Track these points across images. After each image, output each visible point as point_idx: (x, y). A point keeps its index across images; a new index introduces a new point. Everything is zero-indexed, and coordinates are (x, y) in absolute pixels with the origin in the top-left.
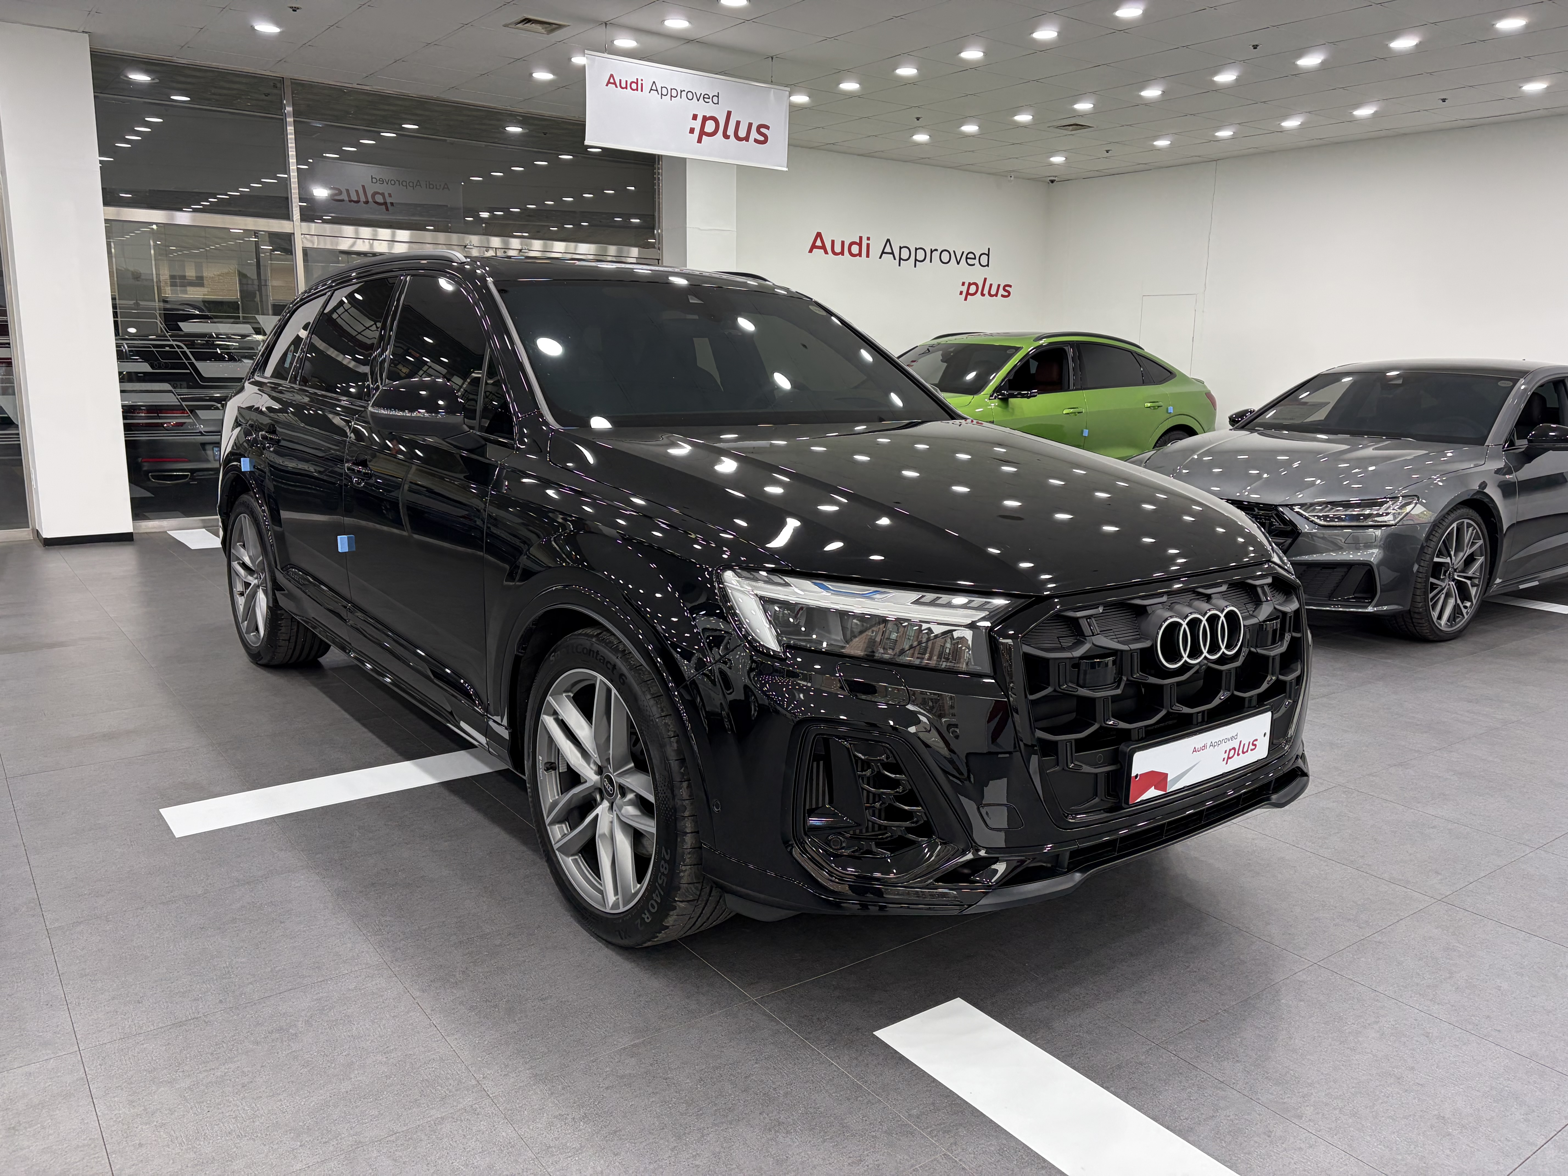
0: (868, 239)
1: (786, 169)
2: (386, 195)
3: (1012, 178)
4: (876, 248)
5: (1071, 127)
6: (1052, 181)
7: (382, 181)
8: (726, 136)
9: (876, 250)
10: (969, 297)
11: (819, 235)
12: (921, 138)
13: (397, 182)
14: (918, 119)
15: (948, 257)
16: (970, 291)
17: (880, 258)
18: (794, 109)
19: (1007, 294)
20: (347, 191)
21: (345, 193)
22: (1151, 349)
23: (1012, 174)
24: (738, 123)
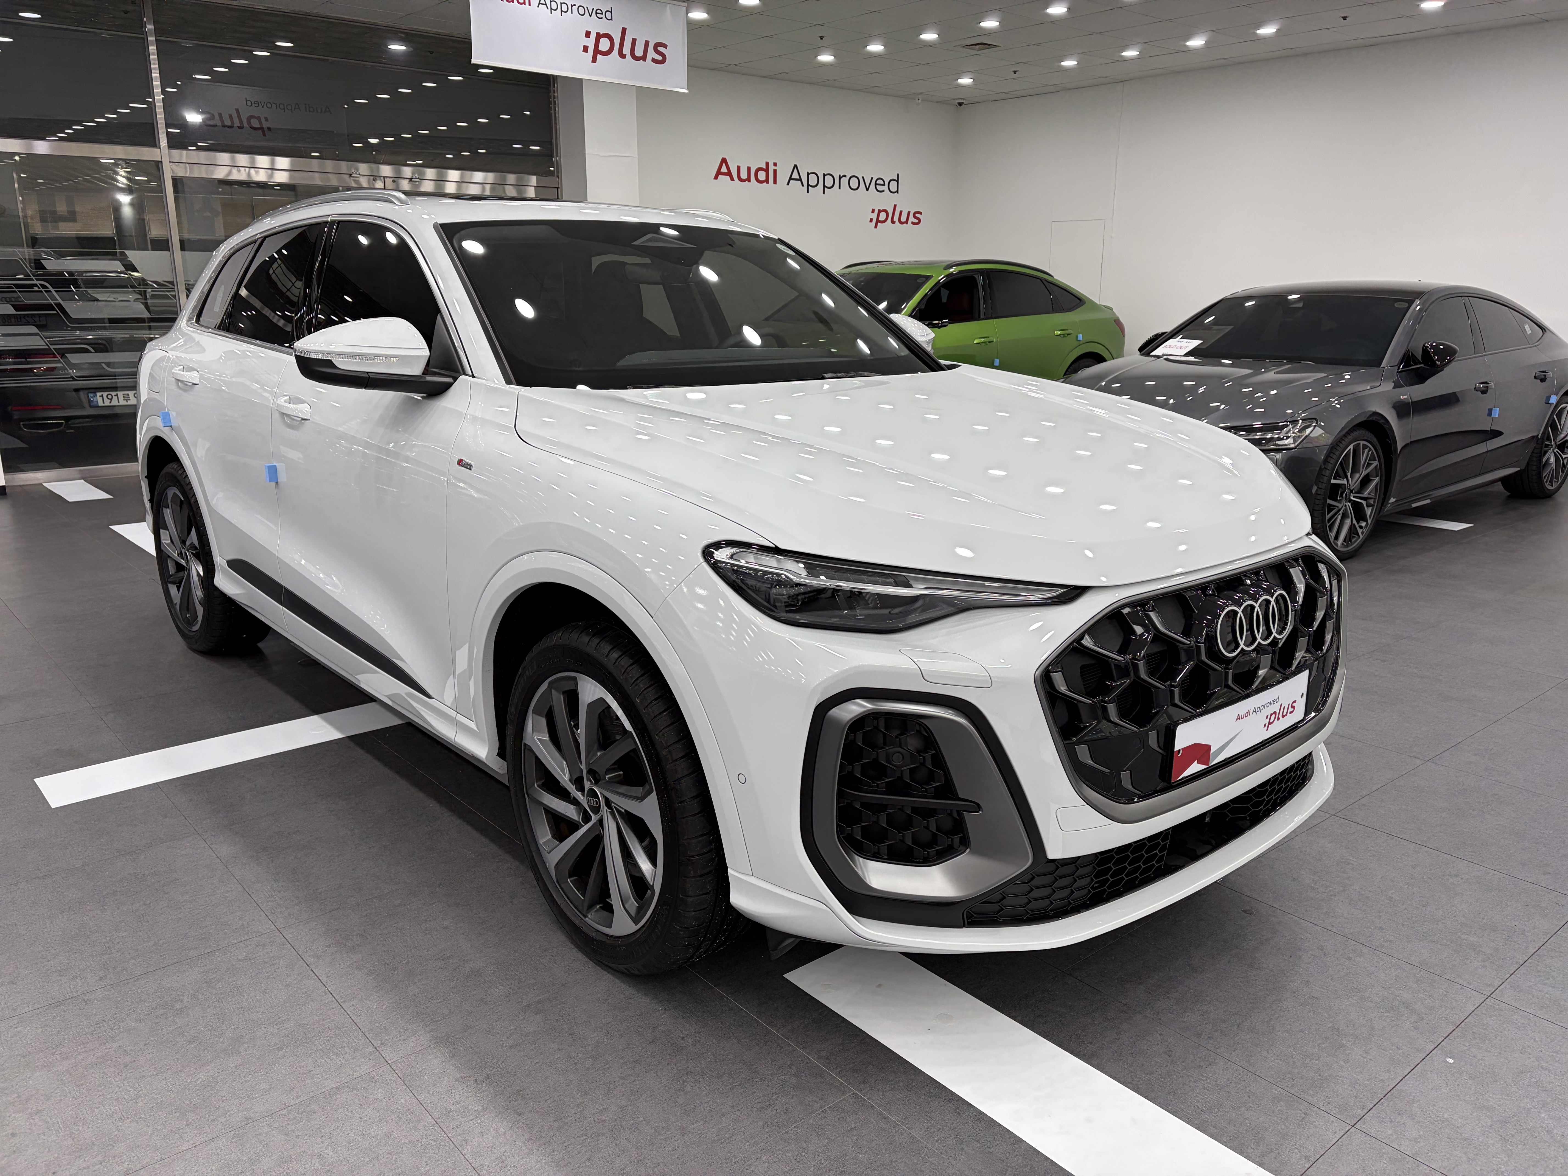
0: (775, 164)
1: (686, 91)
2: (263, 121)
3: (920, 101)
4: (783, 175)
5: (977, 46)
6: (960, 104)
7: (257, 104)
8: (622, 56)
9: (783, 177)
10: (879, 224)
11: (724, 161)
12: (826, 58)
13: (274, 106)
14: (822, 38)
15: (858, 183)
16: (880, 218)
17: (788, 184)
18: (693, 27)
19: (916, 221)
20: (220, 115)
21: (217, 117)
22: (1062, 276)
23: (920, 97)
24: (634, 41)
